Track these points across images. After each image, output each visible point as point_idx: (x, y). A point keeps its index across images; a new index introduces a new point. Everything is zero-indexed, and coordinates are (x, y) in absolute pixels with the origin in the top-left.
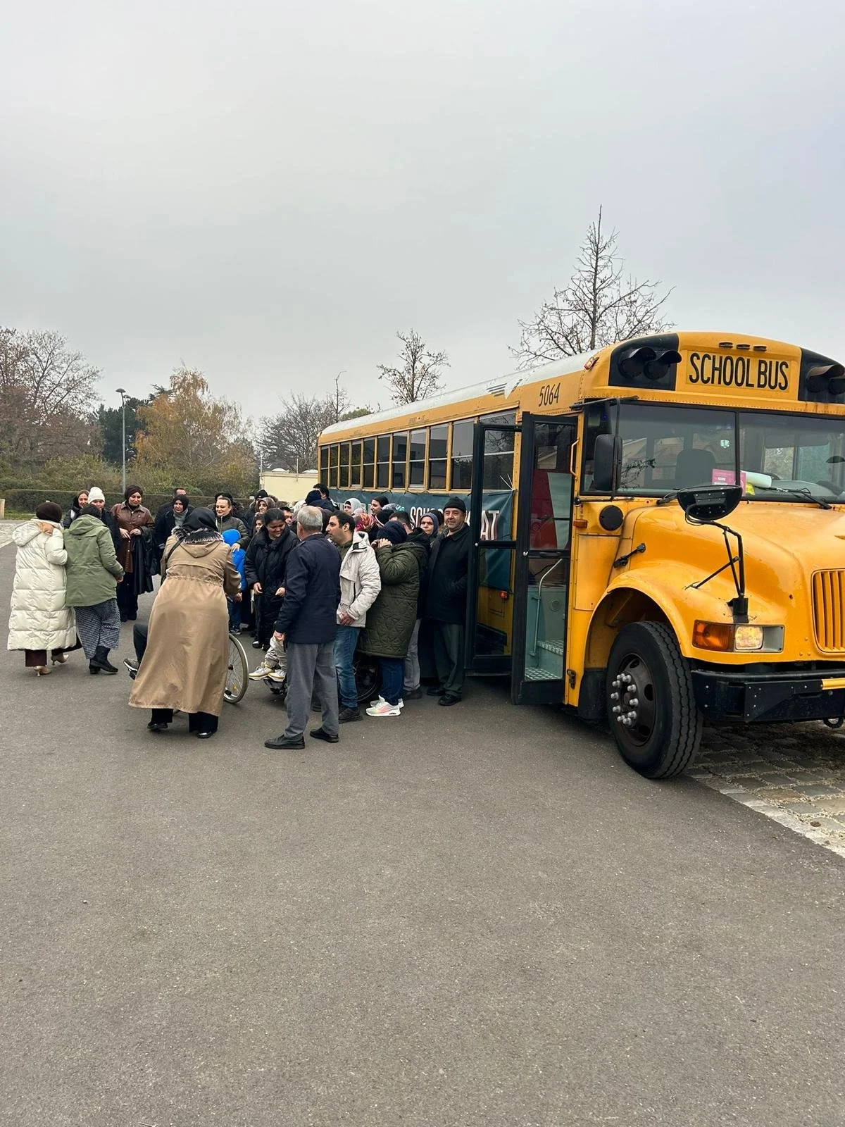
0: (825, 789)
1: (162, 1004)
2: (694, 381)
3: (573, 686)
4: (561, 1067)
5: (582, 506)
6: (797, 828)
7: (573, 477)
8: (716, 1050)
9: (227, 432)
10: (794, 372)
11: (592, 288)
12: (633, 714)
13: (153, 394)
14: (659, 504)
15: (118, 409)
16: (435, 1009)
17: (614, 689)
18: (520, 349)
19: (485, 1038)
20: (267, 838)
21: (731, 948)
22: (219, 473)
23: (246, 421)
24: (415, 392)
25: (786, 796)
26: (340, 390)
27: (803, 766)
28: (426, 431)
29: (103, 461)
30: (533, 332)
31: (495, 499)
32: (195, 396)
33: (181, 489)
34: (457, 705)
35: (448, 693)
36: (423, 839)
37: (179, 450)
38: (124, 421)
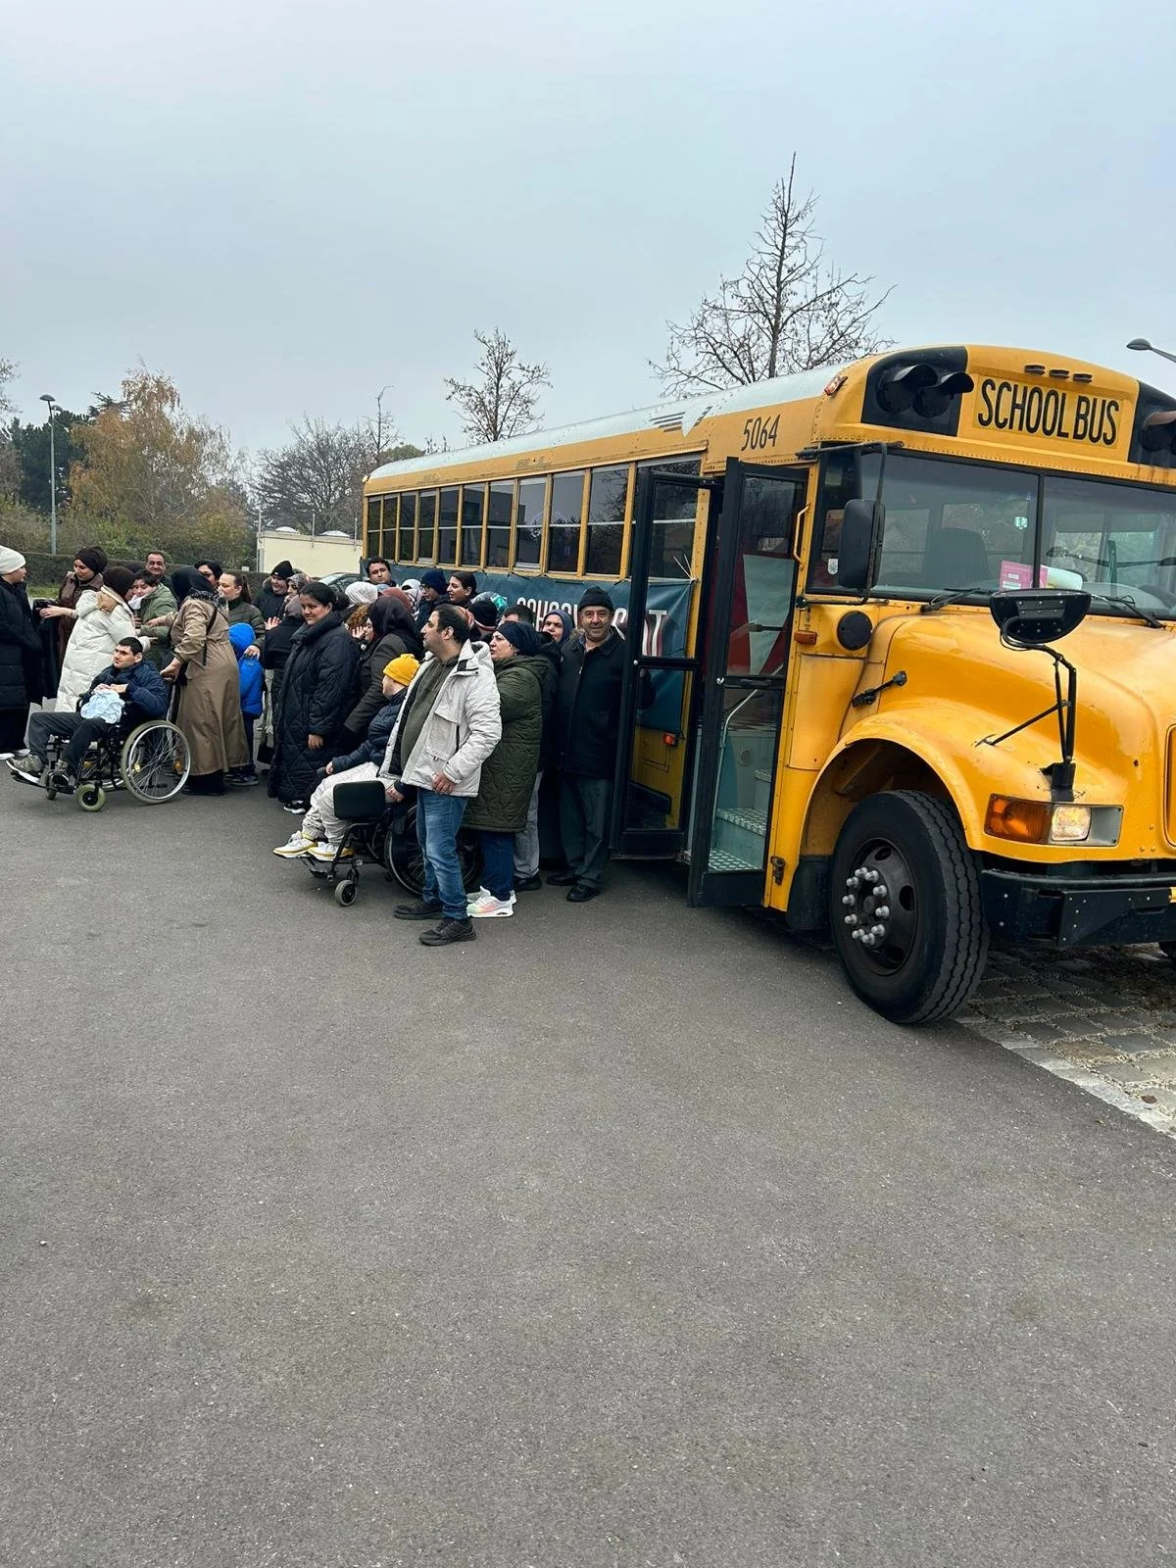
0: (1145, 1041)
1: (192, 1438)
2: (984, 423)
3: (779, 881)
4: (868, 1544)
5: (809, 611)
6: (1126, 1106)
7: (797, 563)
8: (1099, 1500)
9: (209, 470)
10: (1125, 418)
11: (775, 280)
12: (879, 929)
13: (95, 407)
14: (924, 611)
15: (41, 426)
16: (648, 1437)
17: (848, 890)
18: (664, 365)
19: (737, 1490)
20: (335, 1124)
21: (1080, 1314)
22: (195, 530)
23: (236, 454)
24: (499, 423)
25: (1096, 1053)
26: (384, 414)
27: (1108, 1004)
28: (546, 481)
29: (20, 503)
30: (687, 340)
31: (660, 592)
32: (160, 412)
33: (154, 553)
34: (595, 900)
35: (582, 882)
36: (580, 1125)
37: (136, 493)
38: (52, 445)
